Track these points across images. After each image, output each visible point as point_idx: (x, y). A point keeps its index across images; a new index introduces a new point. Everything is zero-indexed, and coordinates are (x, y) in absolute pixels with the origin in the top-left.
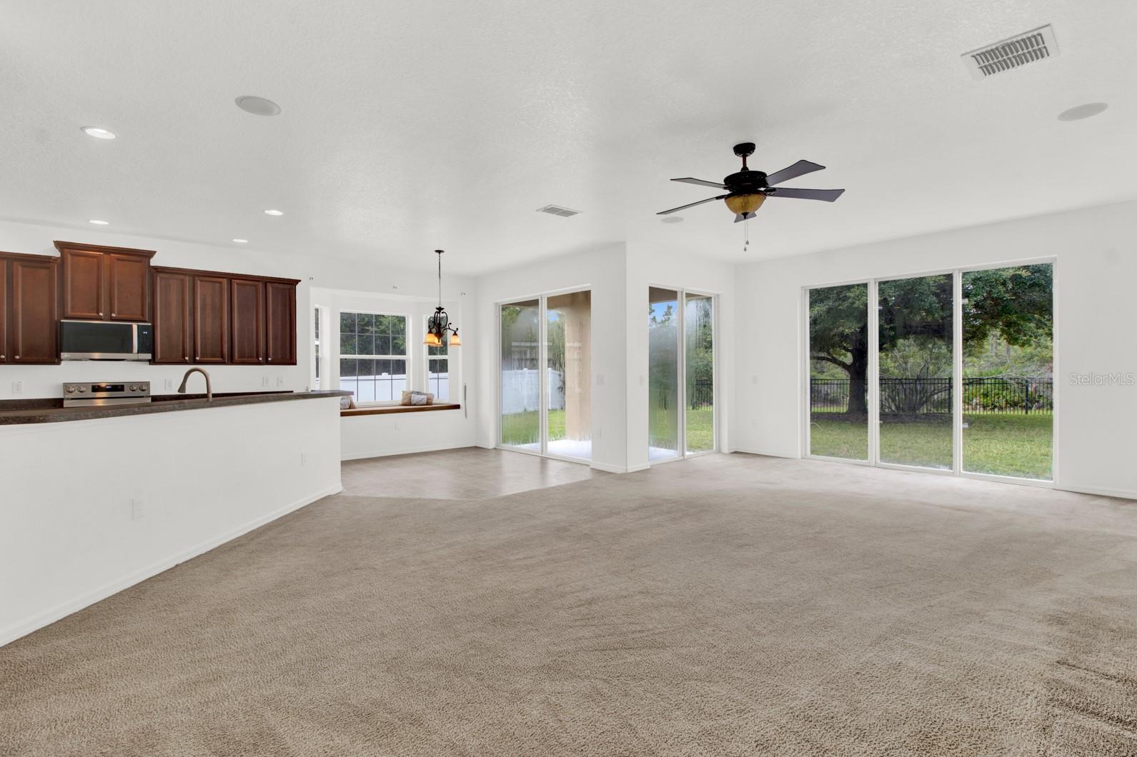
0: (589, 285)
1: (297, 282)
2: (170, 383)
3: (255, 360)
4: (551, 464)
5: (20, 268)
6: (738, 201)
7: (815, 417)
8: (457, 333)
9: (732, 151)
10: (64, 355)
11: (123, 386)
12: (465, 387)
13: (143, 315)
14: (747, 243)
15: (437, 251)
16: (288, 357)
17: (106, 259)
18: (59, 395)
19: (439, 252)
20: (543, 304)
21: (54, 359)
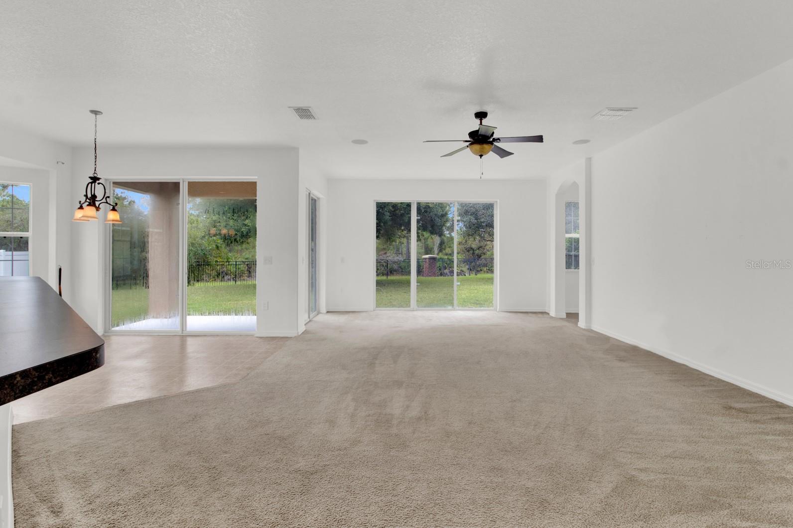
0: (256, 177)
4: (190, 341)
6: (477, 147)
7: (379, 284)
8: (116, 208)
9: (474, 115)
12: (60, 270)
14: (482, 174)
15: (92, 112)
19: (96, 113)
20: (184, 189)
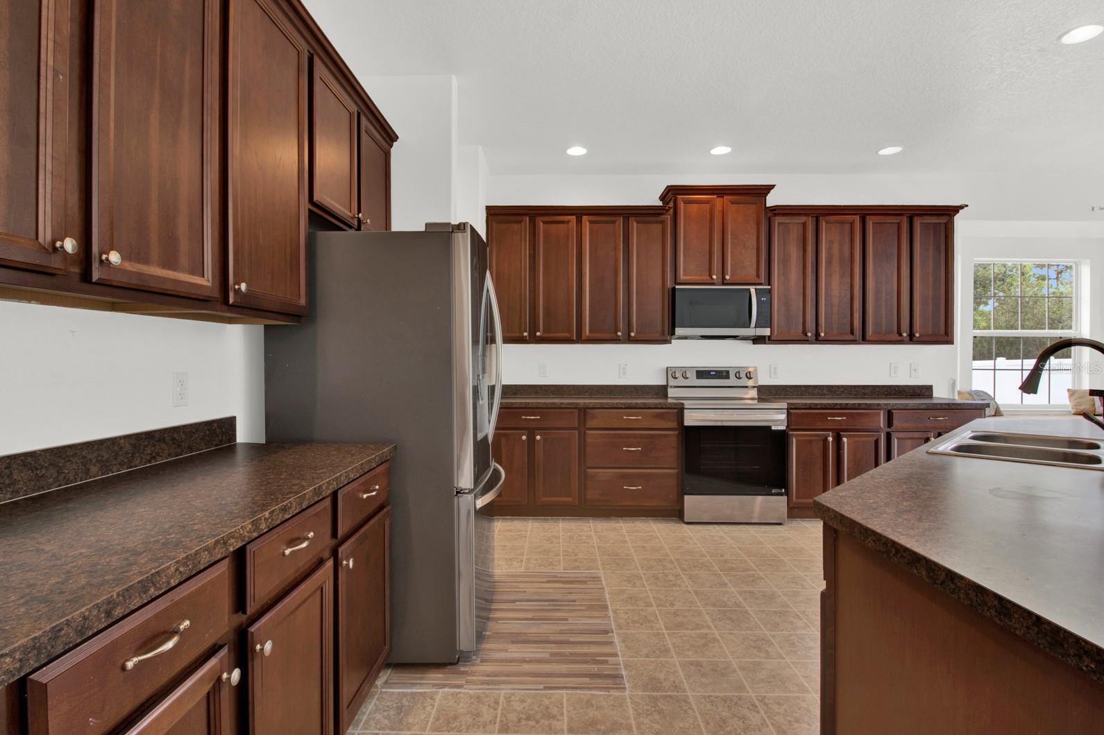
1: (956, 209)
2: (775, 369)
3: (896, 337)
5: (635, 223)
10: (679, 331)
11: (728, 372)
13: (758, 276)
16: (942, 331)
17: (718, 202)
18: (660, 381)
21: (665, 335)
